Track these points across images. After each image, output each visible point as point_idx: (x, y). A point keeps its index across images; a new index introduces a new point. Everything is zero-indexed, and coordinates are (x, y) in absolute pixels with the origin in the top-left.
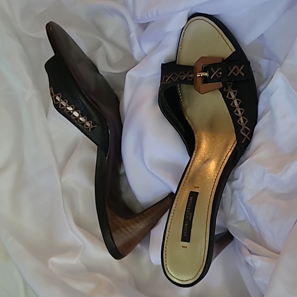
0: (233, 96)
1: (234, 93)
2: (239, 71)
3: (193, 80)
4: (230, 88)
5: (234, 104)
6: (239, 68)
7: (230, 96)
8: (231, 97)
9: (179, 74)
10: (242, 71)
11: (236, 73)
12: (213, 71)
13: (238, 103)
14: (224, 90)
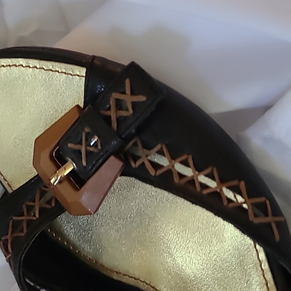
0: (164, 161)
1: (161, 153)
2: (128, 99)
3: (57, 201)
4: (141, 151)
5: (181, 176)
6: (124, 93)
7: (156, 166)
8: (161, 167)
9: (22, 215)
10: (132, 93)
11: (127, 110)
12: (77, 147)
13: (188, 166)
14: (133, 165)
